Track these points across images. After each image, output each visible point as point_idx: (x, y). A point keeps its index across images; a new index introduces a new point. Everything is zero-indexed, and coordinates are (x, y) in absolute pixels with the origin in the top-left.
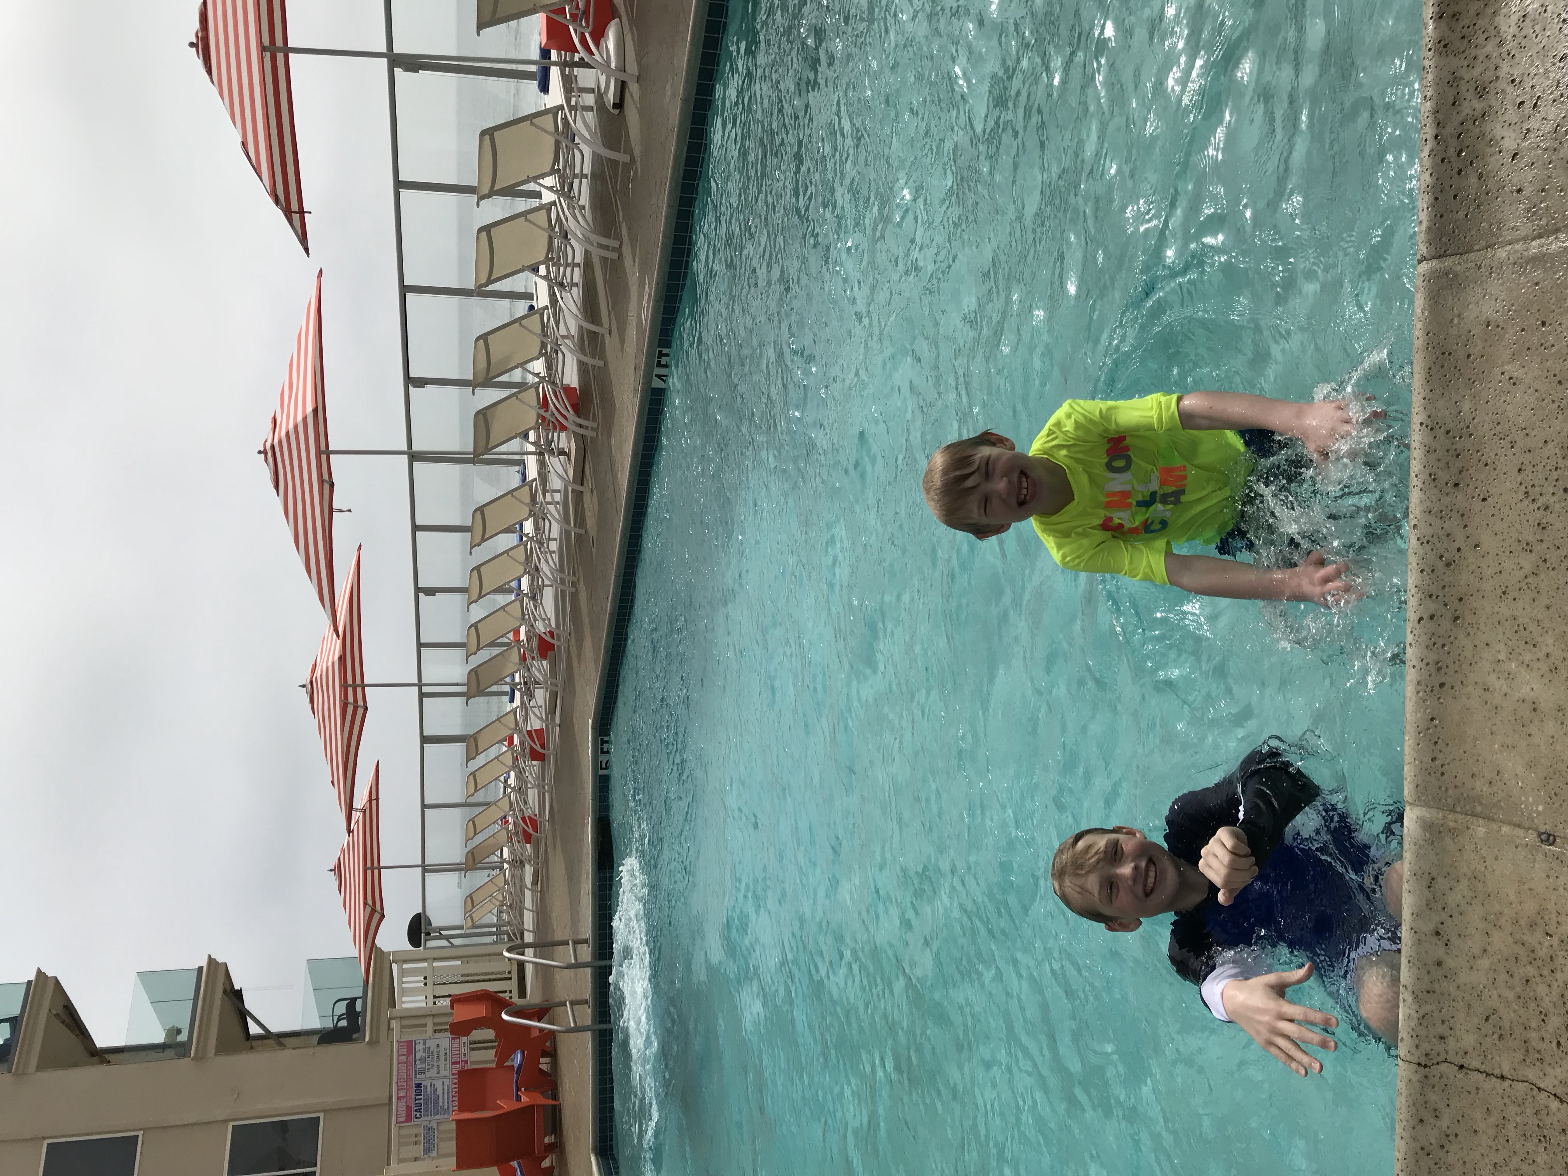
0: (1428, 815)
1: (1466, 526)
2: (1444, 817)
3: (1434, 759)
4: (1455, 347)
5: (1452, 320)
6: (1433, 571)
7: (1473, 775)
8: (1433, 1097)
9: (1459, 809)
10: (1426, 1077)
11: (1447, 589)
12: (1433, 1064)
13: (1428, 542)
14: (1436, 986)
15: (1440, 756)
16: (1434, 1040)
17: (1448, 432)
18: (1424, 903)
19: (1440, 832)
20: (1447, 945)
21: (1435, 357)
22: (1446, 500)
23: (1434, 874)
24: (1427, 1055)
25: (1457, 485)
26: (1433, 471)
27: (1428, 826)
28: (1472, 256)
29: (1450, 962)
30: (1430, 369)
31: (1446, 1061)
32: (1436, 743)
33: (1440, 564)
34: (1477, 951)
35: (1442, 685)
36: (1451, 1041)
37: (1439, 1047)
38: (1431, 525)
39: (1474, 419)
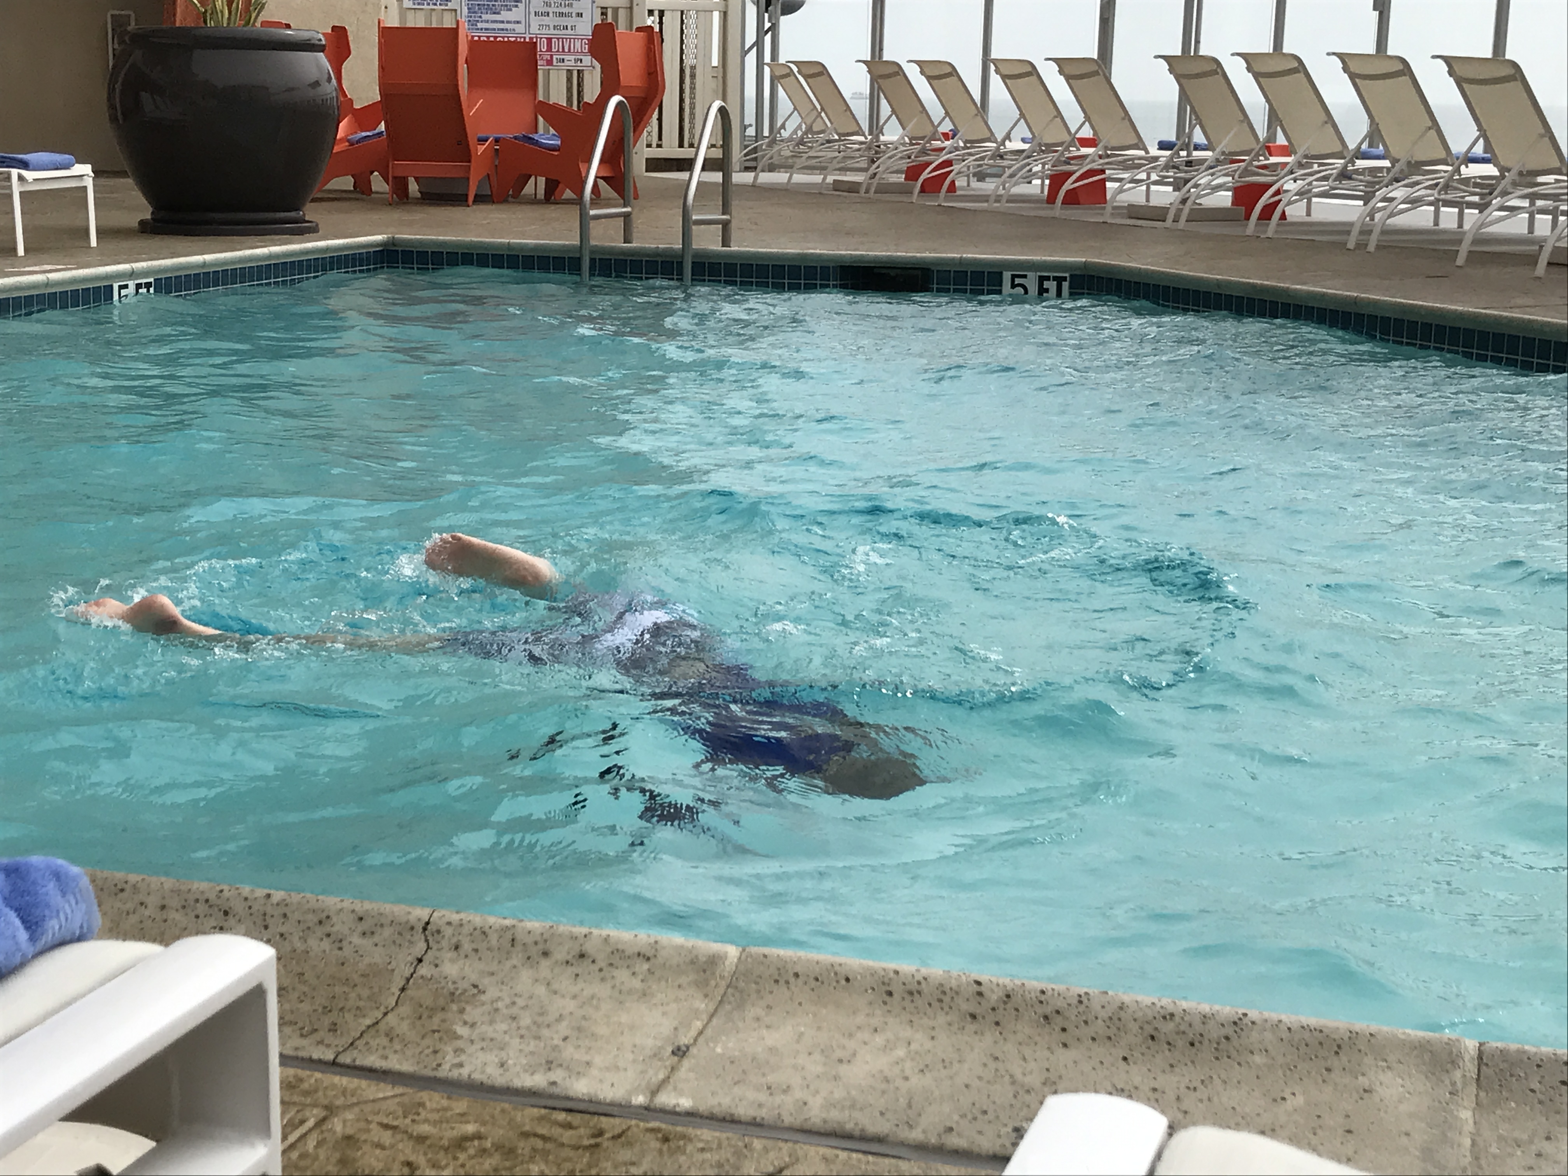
0: (727, 963)
1: (1093, 1039)
2: (722, 977)
3: (797, 975)
4: (1344, 1058)
5: (1386, 1061)
6: (1041, 1002)
7: (769, 1007)
8: (387, 932)
9: (729, 990)
10: (412, 928)
11: (1014, 1013)
12: (426, 936)
13: (1080, 1002)
14: (519, 947)
15: (800, 981)
16: (454, 940)
17: (1227, 1038)
18: (620, 947)
19: (704, 971)
20: (567, 962)
21: (1336, 1037)
22: (1134, 1027)
23: (652, 960)
24: (438, 932)
25: (1153, 1038)
26: (1177, 1019)
27: (714, 961)
28: (1473, 1088)
29: (545, 963)
30: (1321, 1031)
31: (428, 948)
32: (817, 979)
33: (1048, 1010)
34: (555, 986)
35: (890, 994)
36: (452, 954)
37: (444, 943)
38: (1103, 1007)
39: (1239, 1064)
